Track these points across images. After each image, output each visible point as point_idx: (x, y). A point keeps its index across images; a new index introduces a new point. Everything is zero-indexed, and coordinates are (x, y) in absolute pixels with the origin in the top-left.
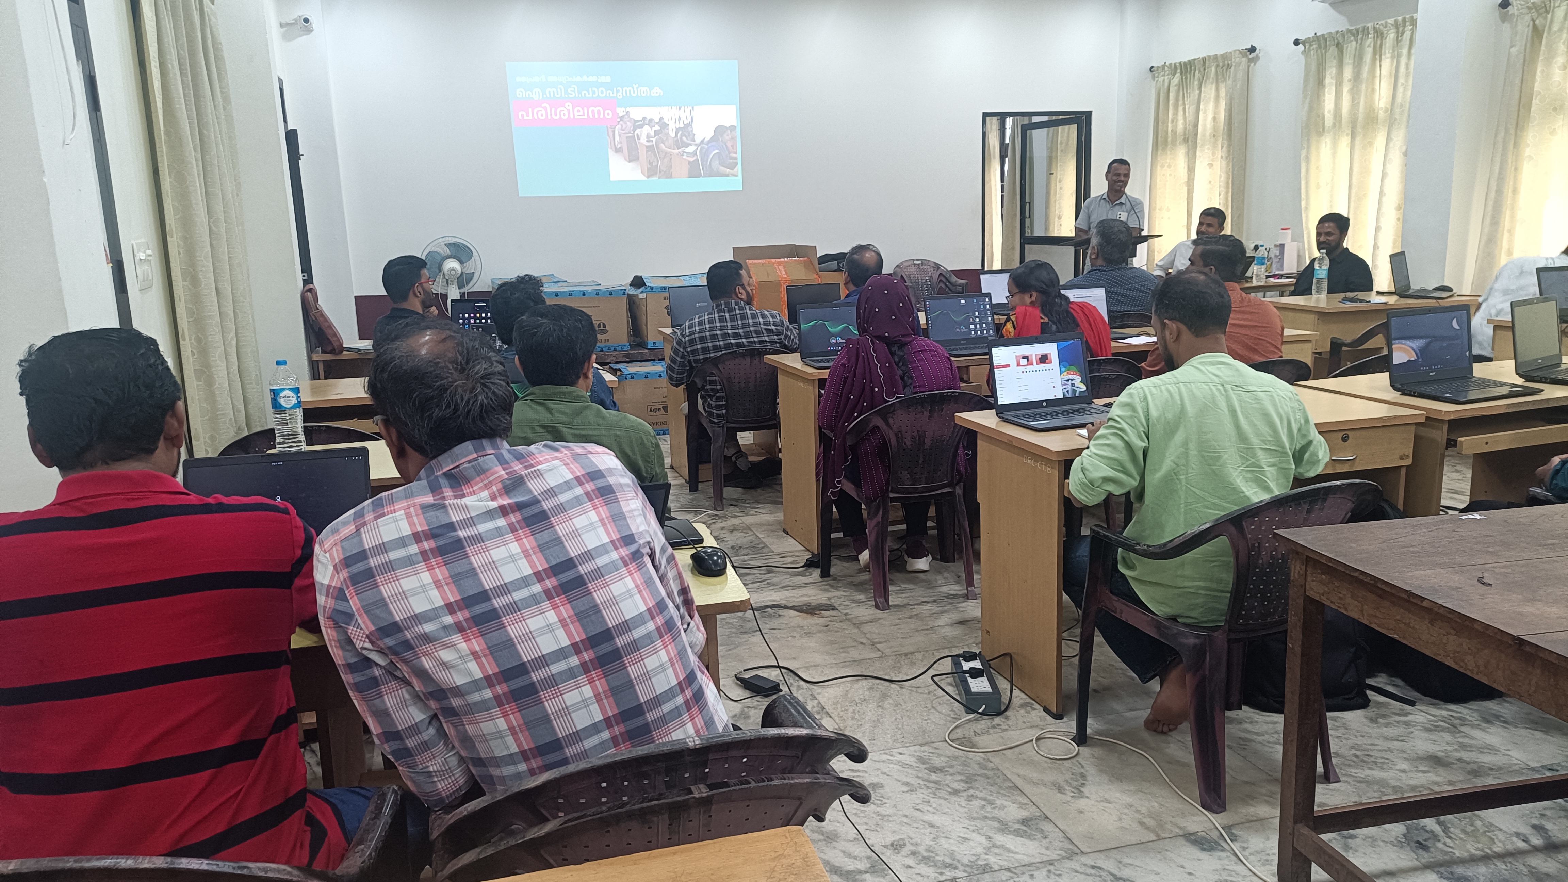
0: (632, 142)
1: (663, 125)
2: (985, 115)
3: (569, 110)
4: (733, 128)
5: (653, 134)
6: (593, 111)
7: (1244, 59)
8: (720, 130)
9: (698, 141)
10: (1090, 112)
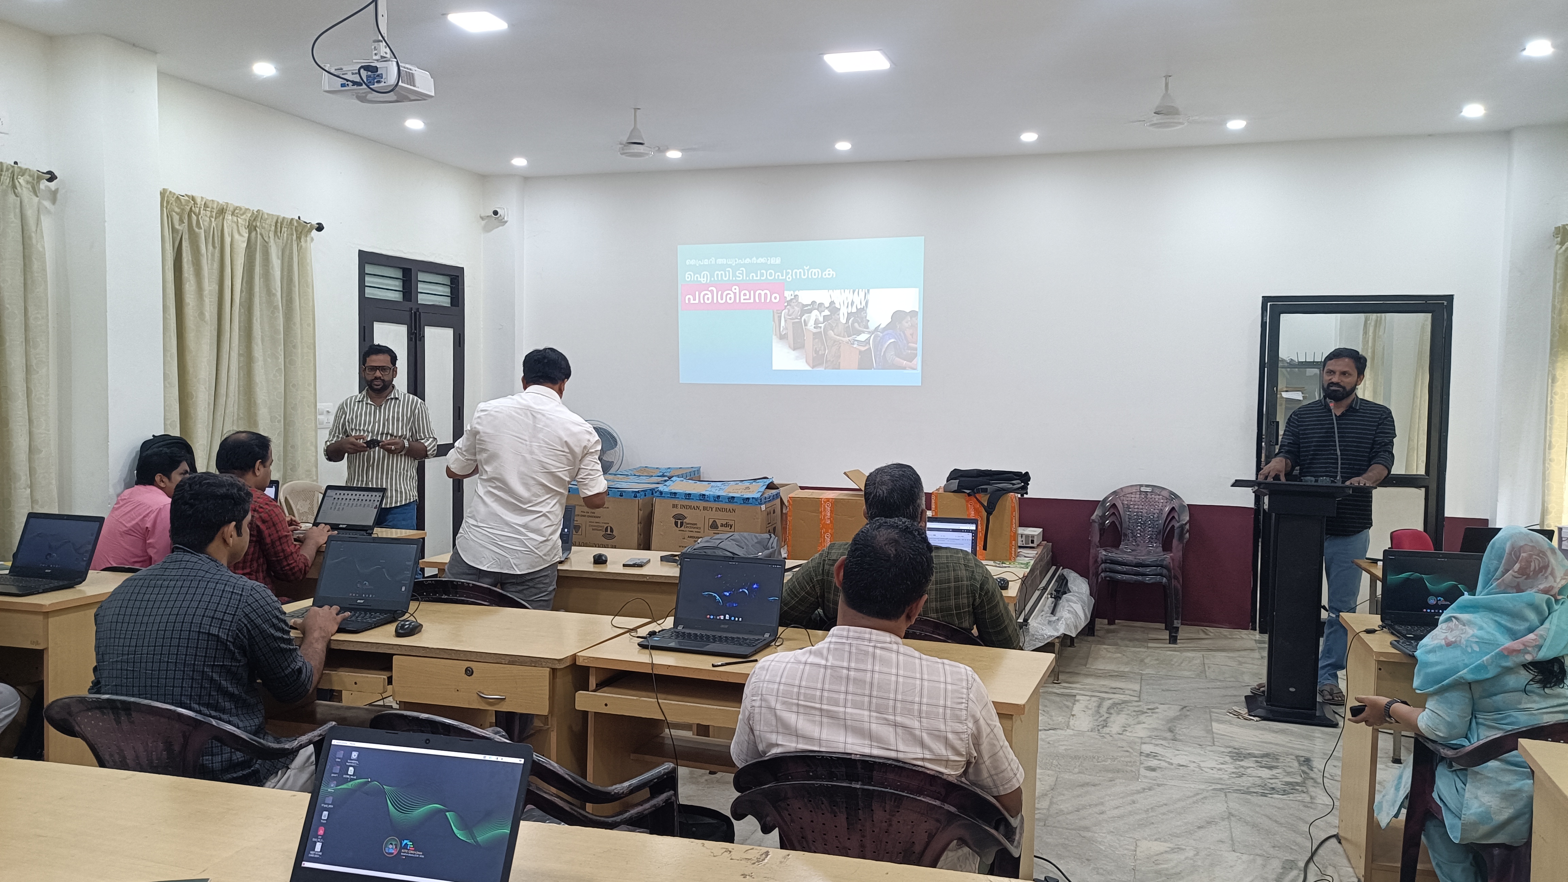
0: (799, 327)
1: (833, 309)
3: (735, 293)
4: (913, 313)
5: (821, 319)
6: (760, 294)
8: (898, 316)
9: (872, 326)
10: (1450, 297)
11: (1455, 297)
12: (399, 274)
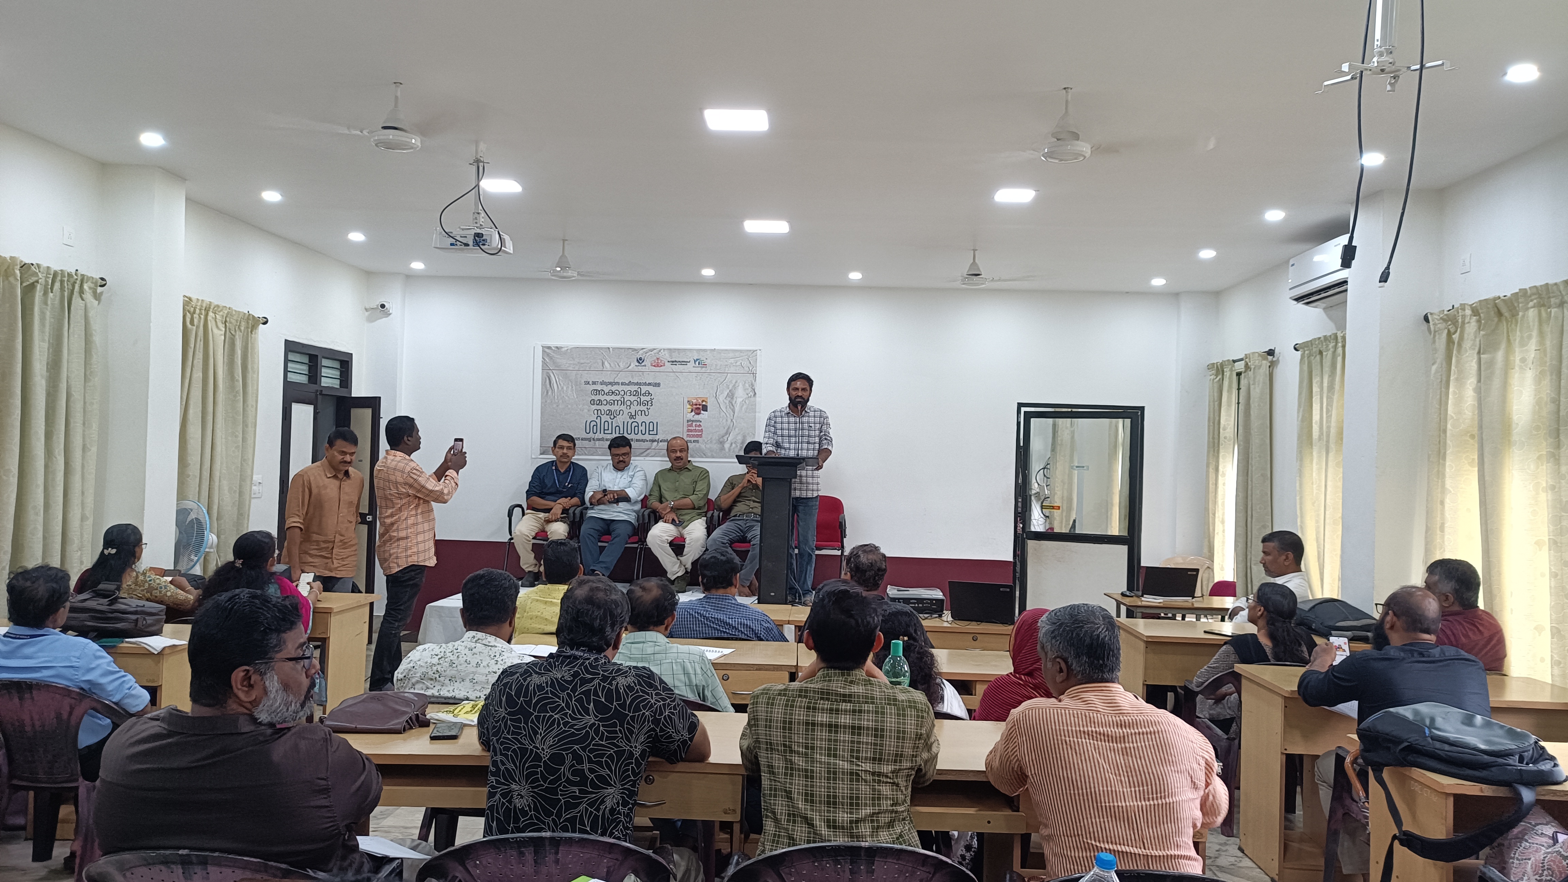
2: (1020, 405)
7: (1264, 362)
10: (1143, 408)
11: (1146, 409)
12: (306, 359)
